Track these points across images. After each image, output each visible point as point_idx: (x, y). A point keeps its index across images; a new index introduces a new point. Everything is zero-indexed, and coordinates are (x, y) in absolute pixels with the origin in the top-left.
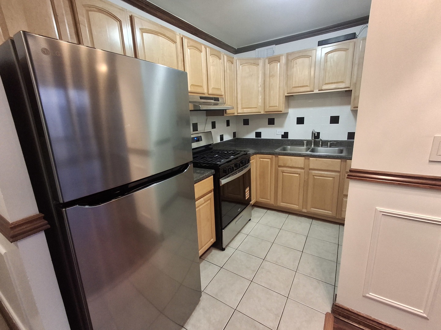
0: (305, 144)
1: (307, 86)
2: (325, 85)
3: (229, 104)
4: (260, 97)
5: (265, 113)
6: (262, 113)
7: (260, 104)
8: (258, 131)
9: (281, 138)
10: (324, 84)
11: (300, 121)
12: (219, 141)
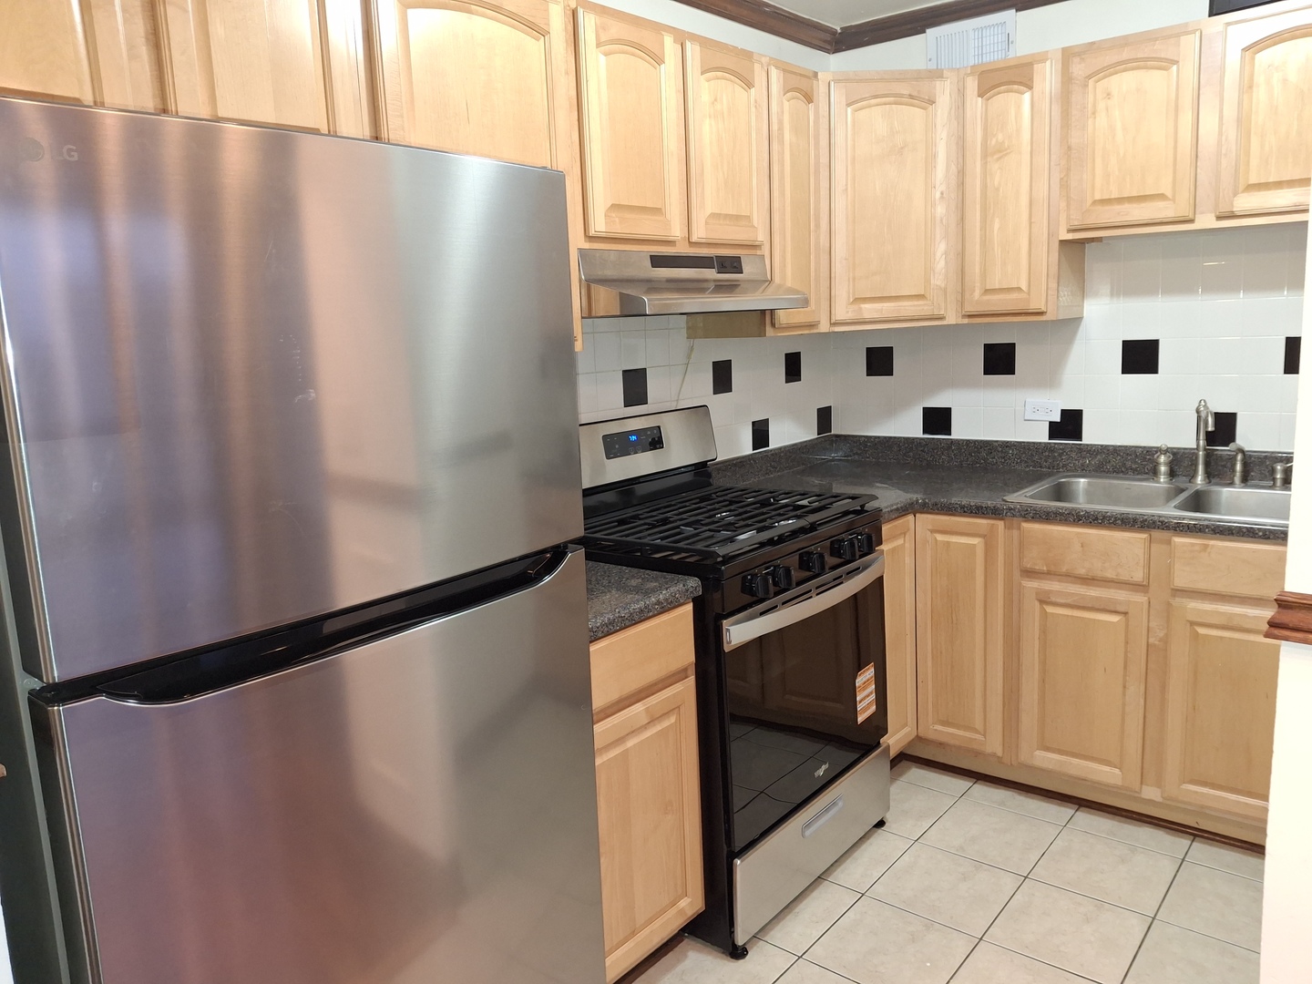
0: (1163, 469)
1: (1161, 197)
2: (1243, 192)
3: (789, 284)
4: (941, 248)
5: (966, 321)
6: (952, 319)
7: (938, 281)
8: (937, 402)
9: (1042, 436)
10: (1240, 190)
11: (1140, 357)
12: (745, 447)
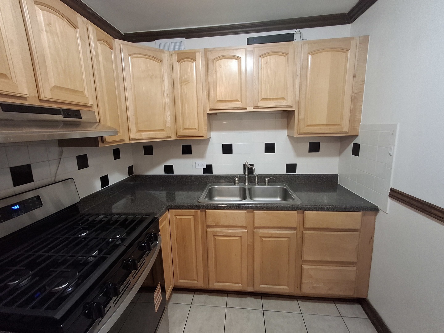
0: (237, 182)
1: (237, 101)
2: (261, 100)
4: (168, 113)
5: (178, 139)
6: (173, 138)
7: (168, 125)
8: (169, 163)
9: (201, 173)
10: (260, 100)
11: (227, 149)
